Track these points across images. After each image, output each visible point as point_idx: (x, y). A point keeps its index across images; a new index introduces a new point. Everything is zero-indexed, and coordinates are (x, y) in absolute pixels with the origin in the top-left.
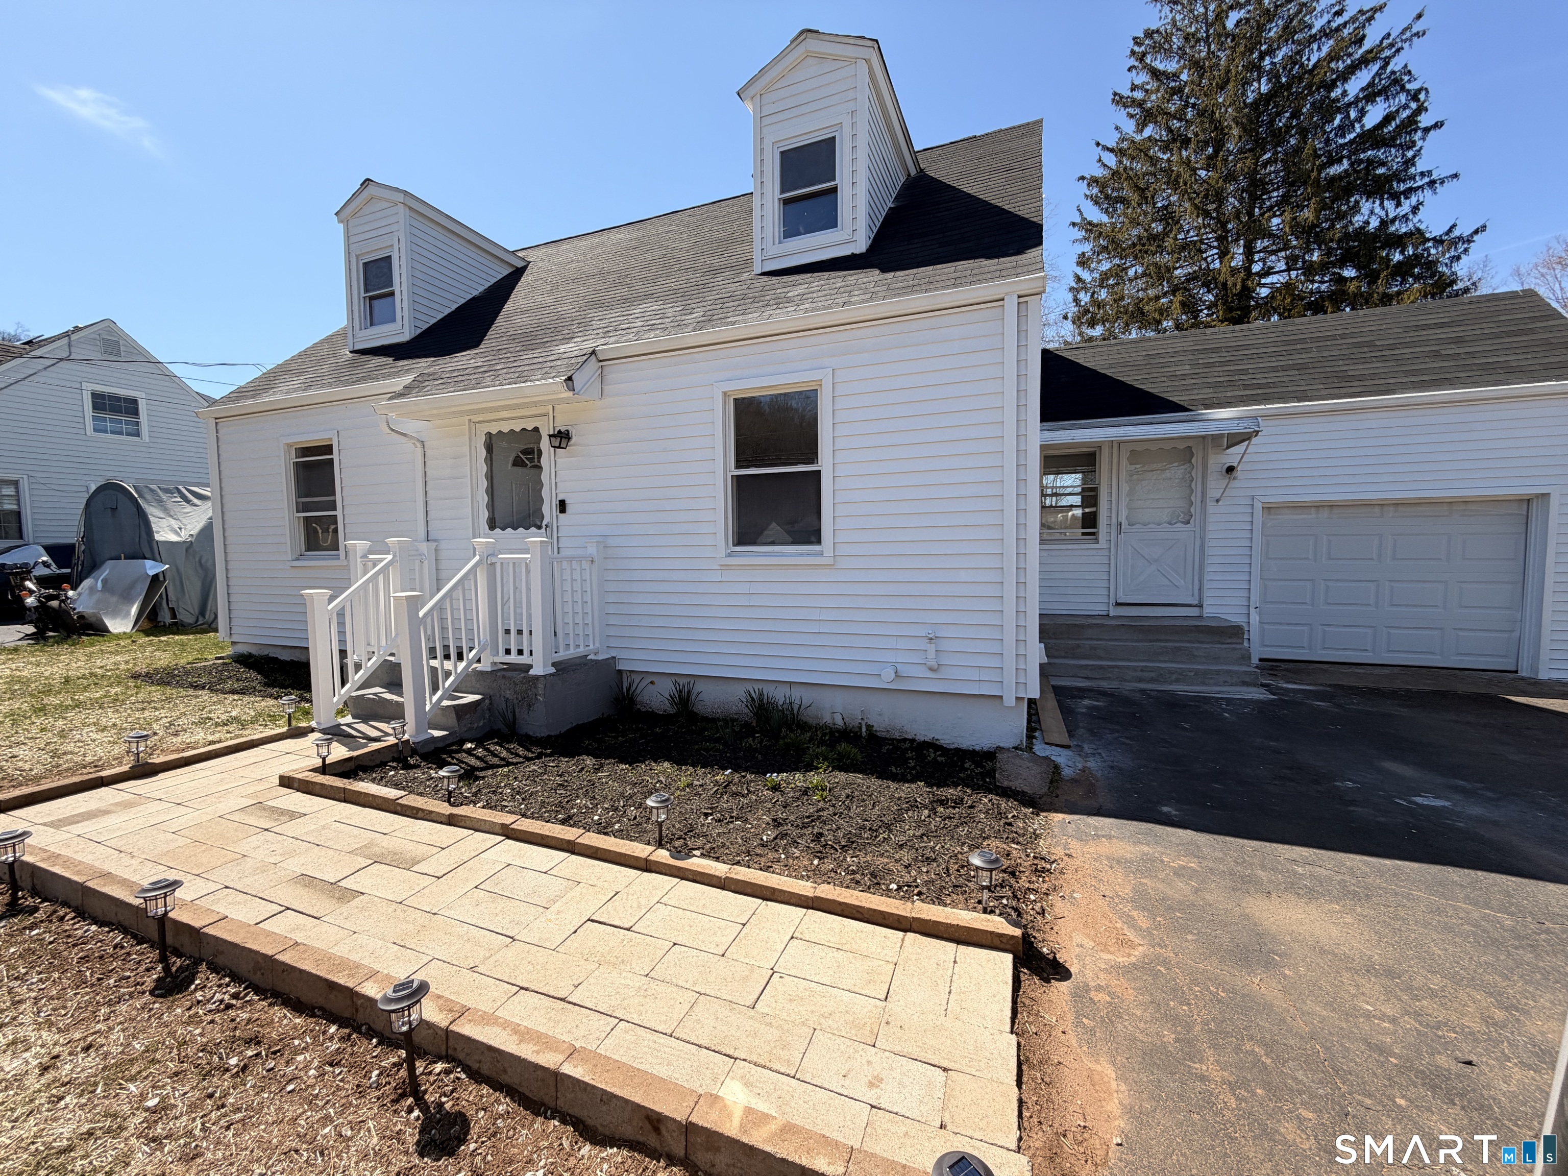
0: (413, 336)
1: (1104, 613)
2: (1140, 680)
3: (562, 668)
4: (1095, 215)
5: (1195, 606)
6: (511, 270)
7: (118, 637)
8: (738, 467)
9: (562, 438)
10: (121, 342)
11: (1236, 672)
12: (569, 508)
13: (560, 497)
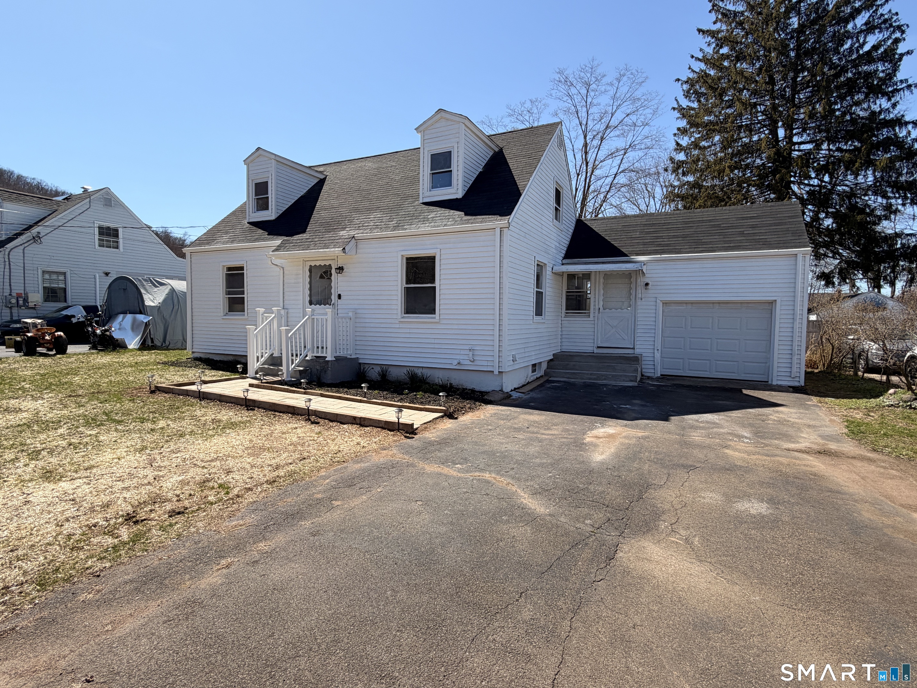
0: (276, 217)
1: (592, 351)
2: (590, 379)
3: (338, 359)
4: (685, 103)
5: (632, 349)
6: (318, 180)
7: (132, 350)
8: (407, 283)
9: (340, 269)
10: (112, 199)
11: (629, 376)
12: (342, 297)
13: (339, 293)
